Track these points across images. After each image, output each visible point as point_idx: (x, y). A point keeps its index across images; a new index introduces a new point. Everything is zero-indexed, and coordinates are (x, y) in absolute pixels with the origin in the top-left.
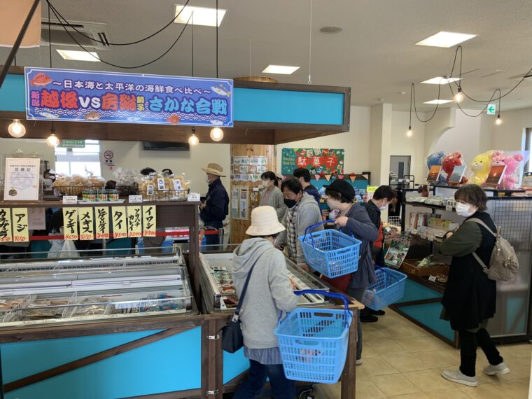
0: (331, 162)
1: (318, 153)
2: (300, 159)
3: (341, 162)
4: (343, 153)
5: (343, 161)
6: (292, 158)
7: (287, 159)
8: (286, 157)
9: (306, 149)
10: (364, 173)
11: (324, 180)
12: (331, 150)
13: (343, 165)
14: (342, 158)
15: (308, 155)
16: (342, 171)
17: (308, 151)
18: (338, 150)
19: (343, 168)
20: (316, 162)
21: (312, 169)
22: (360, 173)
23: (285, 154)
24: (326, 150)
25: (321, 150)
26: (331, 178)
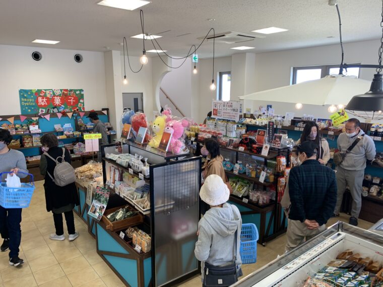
0: (72, 101)
1: (58, 93)
2: (40, 99)
3: (81, 101)
4: (82, 93)
5: (83, 99)
6: (32, 98)
7: (25, 100)
8: (25, 98)
9: (45, 90)
10: (103, 109)
11: (67, 118)
12: (71, 90)
13: (83, 103)
14: (82, 97)
15: (48, 96)
16: (84, 108)
17: (48, 92)
18: (77, 90)
19: (84, 105)
20: (57, 101)
21: (54, 108)
22: (100, 109)
23: (23, 95)
24: (66, 90)
25: (61, 90)
26: (73, 115)
